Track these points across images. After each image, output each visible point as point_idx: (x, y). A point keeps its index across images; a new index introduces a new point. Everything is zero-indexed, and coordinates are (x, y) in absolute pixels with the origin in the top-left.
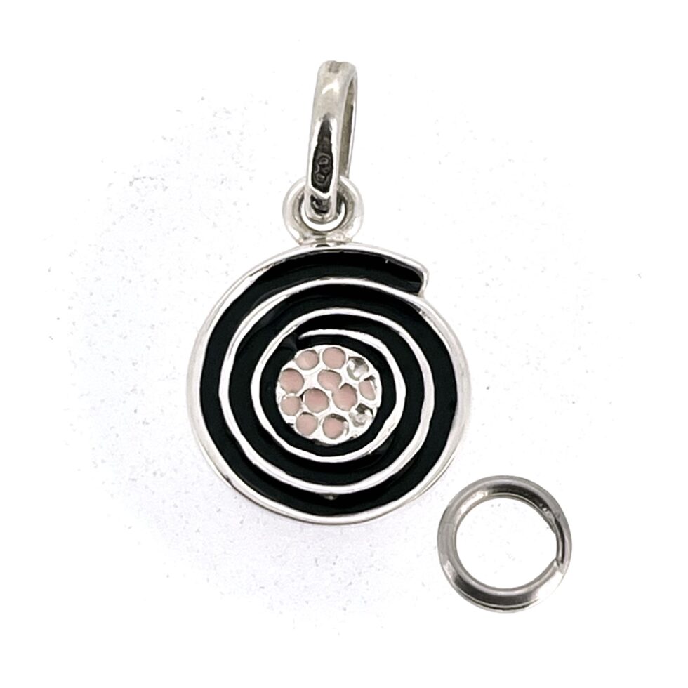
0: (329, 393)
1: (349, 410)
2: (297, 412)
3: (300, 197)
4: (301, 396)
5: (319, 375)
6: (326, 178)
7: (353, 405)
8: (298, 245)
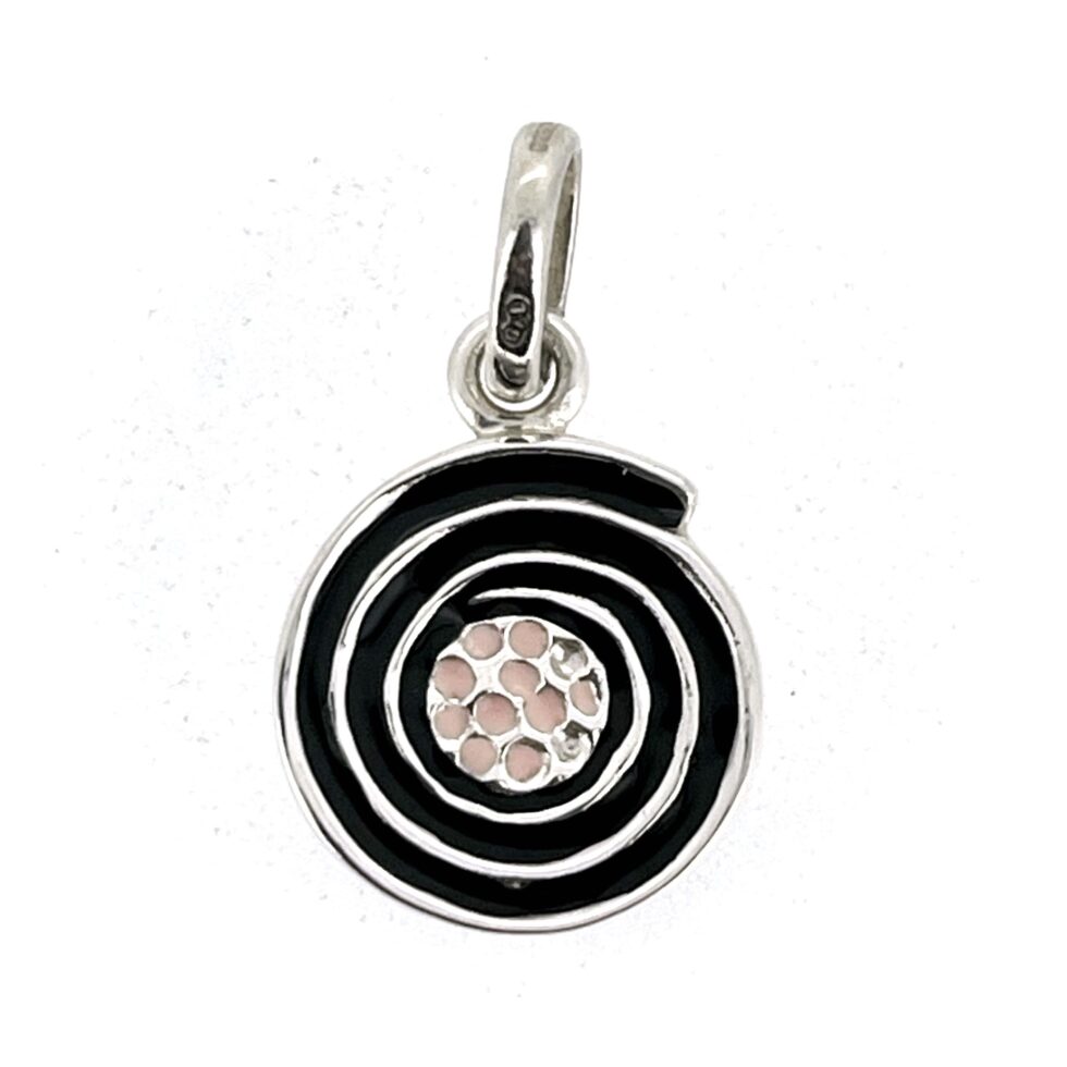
0: (517, 701)
1: (551, 731)
2: (463, 732)
3: (477, 351)
4: (470, 706)
5: (501, 670)
6: (520, 337)
7: (559, 723)
8: (475, 437)
